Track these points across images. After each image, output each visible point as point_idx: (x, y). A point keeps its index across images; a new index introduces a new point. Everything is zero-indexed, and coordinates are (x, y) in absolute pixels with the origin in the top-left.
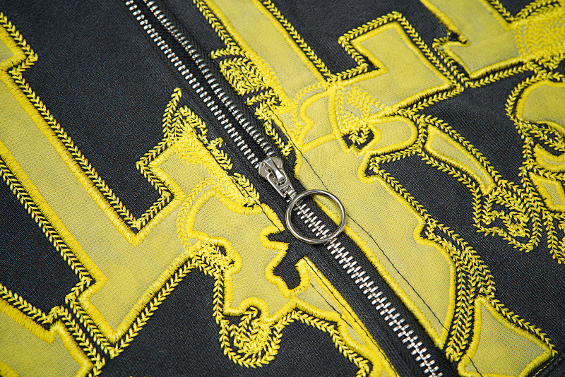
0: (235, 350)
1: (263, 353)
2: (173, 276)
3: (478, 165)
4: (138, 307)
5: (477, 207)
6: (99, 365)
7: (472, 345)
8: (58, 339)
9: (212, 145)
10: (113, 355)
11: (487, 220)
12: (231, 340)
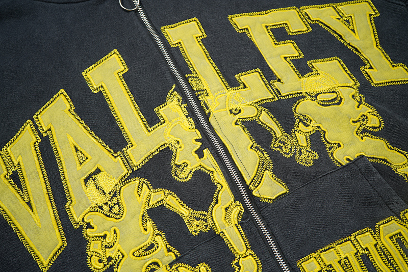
0: (176, 175)
1: (186, 178)
2: (159, 148)
3: (277, 126)
4: (146, 156)
5: (273, 141)
6: (130, 172)
7: (260, 186)
8: (118, 161)
9: (183, 106)
10: (135, 170)
11: (276, 146)
12: (176, 172)
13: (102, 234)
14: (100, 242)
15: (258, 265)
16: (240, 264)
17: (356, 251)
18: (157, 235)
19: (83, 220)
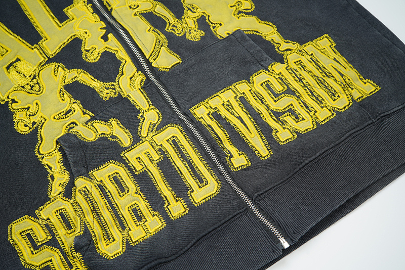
0: (87, 58)
1: (95, 59)
2: (70, 38)
3: (169, 15)
4: (59, 46)
5: (167, 26)
6: (46, 59)
7: (157, 59)
8: (35, 52)
9: (88, 6)
10: (50, 57)
11: (170, 29)
12: (86, 56)
13: (26, 107)
14: (24, 113)
15: (159, 115)
16: (144, 116)
17: (235, 95)
18: (74, 103)
19: (8, 97)
